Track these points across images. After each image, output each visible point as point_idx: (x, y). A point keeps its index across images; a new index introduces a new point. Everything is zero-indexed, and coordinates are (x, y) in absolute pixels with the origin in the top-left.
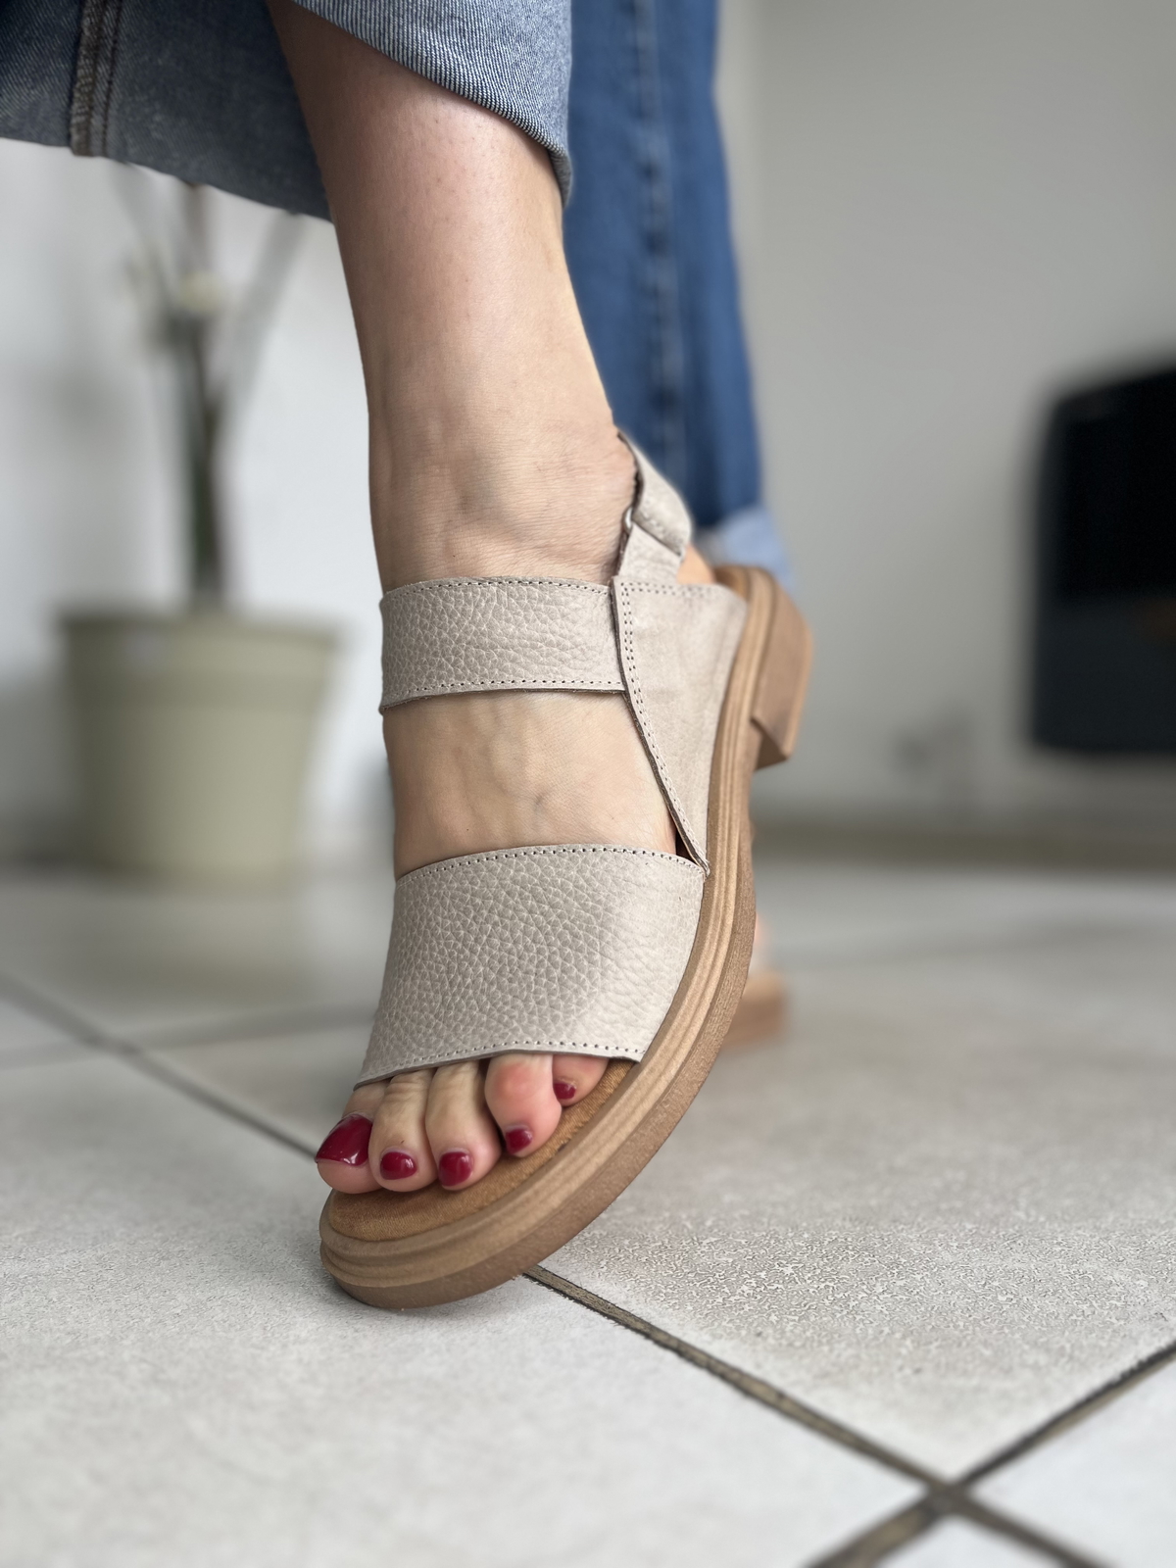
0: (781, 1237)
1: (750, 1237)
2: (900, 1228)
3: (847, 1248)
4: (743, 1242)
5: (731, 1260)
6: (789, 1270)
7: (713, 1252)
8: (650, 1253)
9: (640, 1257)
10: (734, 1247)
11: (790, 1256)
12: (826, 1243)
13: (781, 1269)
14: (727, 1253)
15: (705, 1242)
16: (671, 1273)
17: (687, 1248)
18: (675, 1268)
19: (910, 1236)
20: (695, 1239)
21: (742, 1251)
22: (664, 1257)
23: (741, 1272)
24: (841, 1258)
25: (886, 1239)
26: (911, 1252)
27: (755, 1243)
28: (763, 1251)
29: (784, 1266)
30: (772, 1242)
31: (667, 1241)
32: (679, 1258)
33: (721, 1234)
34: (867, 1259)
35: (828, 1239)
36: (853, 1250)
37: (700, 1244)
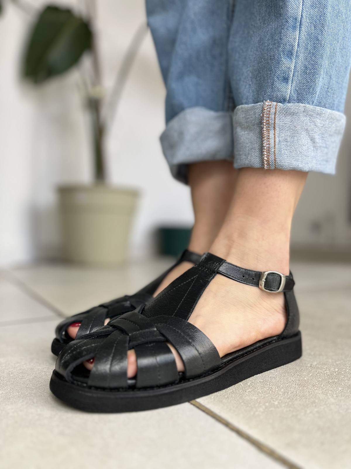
0: (273, 390)
1: (263, 390)
2: (315, 389)
3: (297, 395)
4: (260, 391)
5: (256, 398)
6: (276, 403)
7: (250, 395)
8: (228, 394)
9: (225, 395)
10: (257, 393)
11: (277, 398)
12: (289, 393)
13: (273, 402)
14: (255, 395)
15: (247, 391)
16: (235, 402)
17: (241, 393)
18: (237, 400)
19: (319, 392)
20: (244, 389)
21: (260, 395)
22: (233, 396)
23: (260, 403)
24: (294, 399)
25: (311, 393)
26: (319, 398)
27: (265, 392)
28: (267, 395)
29: (275, 401)
30: (271, 392)
31: (234, 390)
32: (238, 397)
33: (253, 388)
34: (304, 400)
35: (290, 392)
36: (299, 396)
37: (246, 391)
